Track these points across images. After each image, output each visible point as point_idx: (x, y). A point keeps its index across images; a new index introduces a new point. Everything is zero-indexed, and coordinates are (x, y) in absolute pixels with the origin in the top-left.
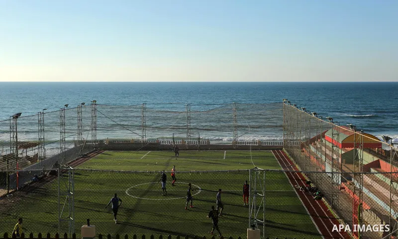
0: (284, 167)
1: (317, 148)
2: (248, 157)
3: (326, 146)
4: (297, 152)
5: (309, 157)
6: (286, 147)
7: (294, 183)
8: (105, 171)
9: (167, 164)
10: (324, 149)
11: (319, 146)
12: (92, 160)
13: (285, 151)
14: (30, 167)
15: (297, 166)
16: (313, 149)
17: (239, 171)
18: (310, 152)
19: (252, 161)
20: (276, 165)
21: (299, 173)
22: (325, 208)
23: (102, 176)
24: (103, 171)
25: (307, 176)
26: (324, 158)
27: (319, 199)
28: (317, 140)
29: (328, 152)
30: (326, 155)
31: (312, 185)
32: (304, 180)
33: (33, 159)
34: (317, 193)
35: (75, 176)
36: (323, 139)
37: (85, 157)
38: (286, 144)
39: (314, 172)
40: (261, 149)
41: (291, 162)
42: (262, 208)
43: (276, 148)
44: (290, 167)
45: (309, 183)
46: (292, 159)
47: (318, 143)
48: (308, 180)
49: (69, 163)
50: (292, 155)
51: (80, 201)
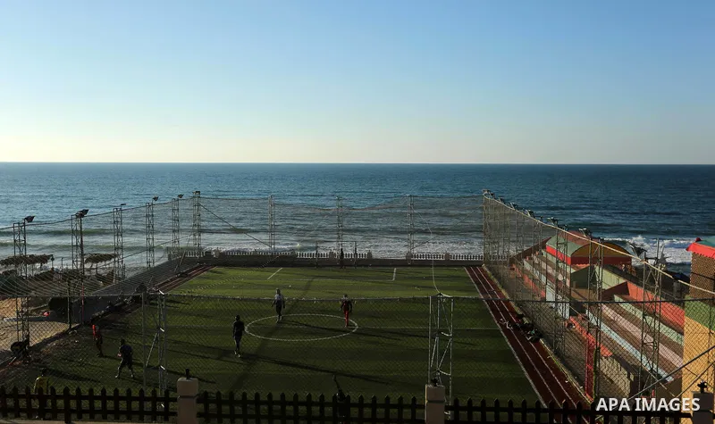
0: (483, 292)
1: (534, 265)
2: (429, 278)
3: (547, 262)
4: (504, 270)
5: (522, 278)
6: (488, 263)
7: (498, 317)
8: (213, 298)
9: (307, 288)
10: (544, 265)
11: (536, 262)
12: (194, 281)
13: (486, 269)
14: (102, 291)
15: (503, 292)
16: (527, 266)
17: (414, 299)
18: (524, 271)
19: (434, 283)
20: (469, 290)
21: (507, 302)
22: (545, 353)
23: (209, 306)
24: (209, 299)
25: (518, 306)
26: (544, 279)
27: (536, 341)
28: (535, 253)
29: (550, 271)
30: (548, 275)
31: (526, 321)
32: (514, 312)
33: (107, 279)
34: (533, 332)
35: (168, 304)
36: (543, 251)
37: (185, 275)
38: (487, 259)
39: (528, 301)
40: (448, 266)
41: (495, 286)
42: (448, 355)
43: (471, 265)
44: (492, 293)
45: (521, 316)
46: (496, 281)
47: (535, 257)
48: (520, 313)
49: (159, 286)
50: (496, 275)
51: (176, 342)
